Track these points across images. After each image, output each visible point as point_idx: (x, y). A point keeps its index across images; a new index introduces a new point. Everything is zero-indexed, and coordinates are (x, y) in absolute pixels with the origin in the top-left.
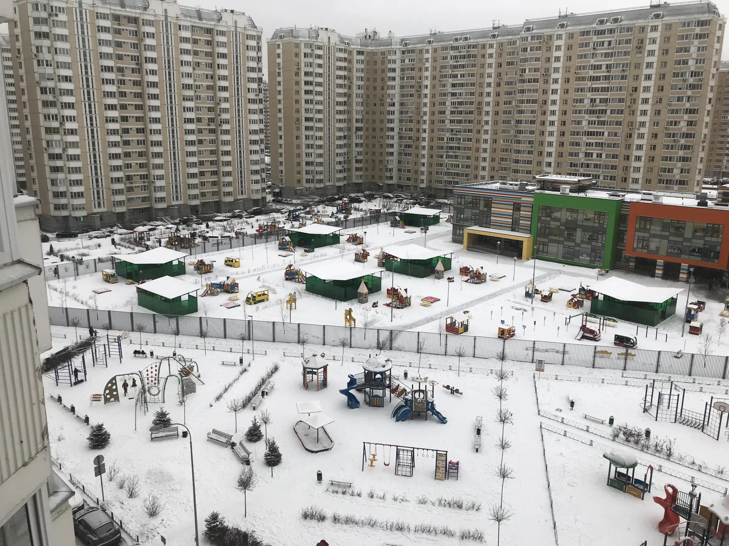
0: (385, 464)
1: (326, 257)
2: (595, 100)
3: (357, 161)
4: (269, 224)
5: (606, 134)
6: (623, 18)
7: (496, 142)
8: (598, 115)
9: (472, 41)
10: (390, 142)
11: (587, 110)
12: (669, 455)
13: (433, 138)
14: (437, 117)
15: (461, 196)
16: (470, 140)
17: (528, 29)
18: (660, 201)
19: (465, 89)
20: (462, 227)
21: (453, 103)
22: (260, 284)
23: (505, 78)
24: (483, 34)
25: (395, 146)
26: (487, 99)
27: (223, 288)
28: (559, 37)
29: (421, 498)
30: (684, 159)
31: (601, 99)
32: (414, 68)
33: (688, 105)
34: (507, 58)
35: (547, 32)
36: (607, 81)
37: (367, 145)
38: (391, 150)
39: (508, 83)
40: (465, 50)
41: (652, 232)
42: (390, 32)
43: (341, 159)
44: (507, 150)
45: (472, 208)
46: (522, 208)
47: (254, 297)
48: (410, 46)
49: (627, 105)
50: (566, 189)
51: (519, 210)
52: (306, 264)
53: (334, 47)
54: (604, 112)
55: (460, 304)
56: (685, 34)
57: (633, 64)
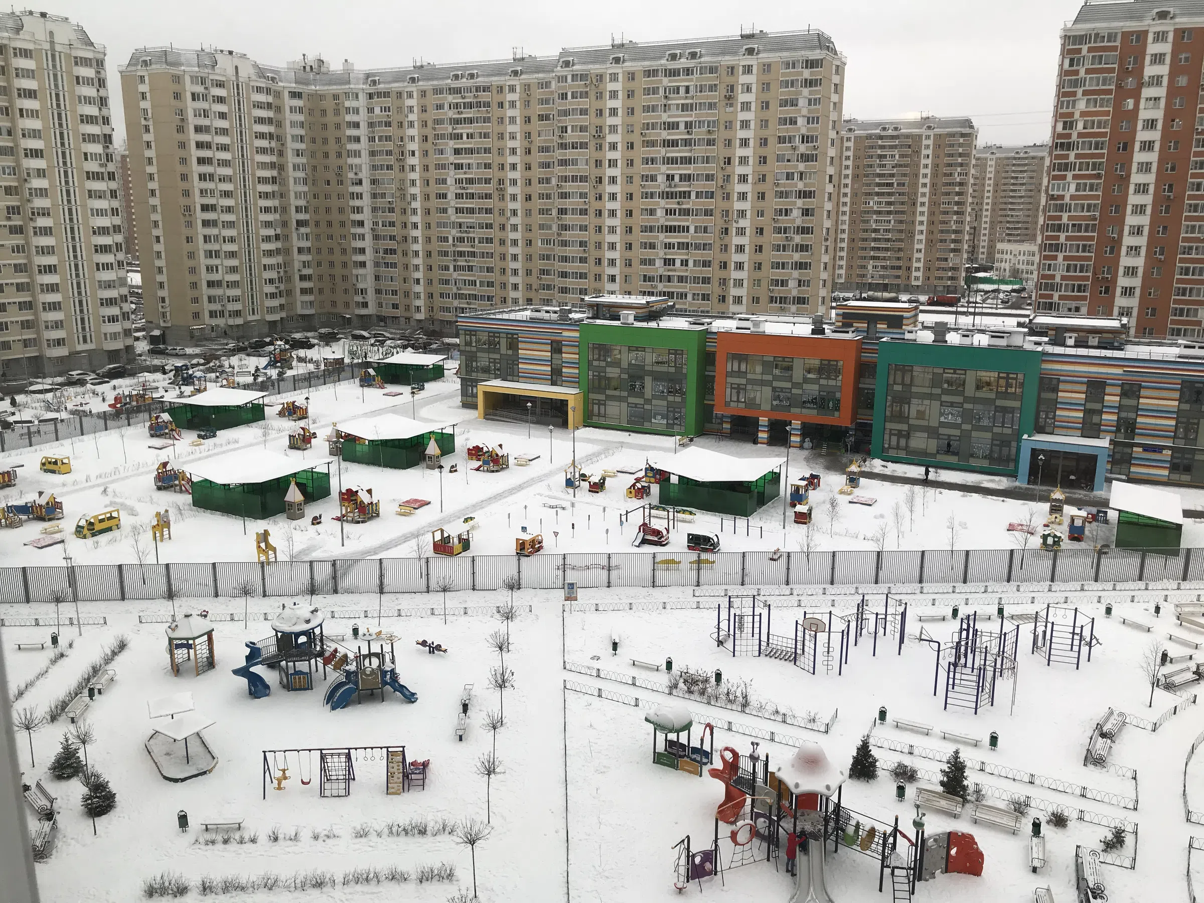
0: (303, 783)
1: (237, 446)
2: (673, 176)
3: (303, 278)
4: (134, 393)
5: (692, 229)
6: (703, 52)
7: (530, 245)
8: (678, 200)
9: (481, 81)
10: (359, 244)
11: (663, 192)
12: (745, 705)
13: (430, 238)
14: (434, 203)
15: (471, 332)
16: (489, 241)
17: (567, 64)
18: (761, 330)
19: (476, 158)
20: (475, 383)
21: (459, 181)
22: (107, 500)
23: (538, 141)
24: (498, 70)
25: (367, 251)
26: (511, 175)
27: (33, 513)
28: (614, 78)
29: (359, 827)
30: (802, 266)
31: (681, 175)
32: (390, 123)
33: (800, 186)
34: (537, 109)
35: (595, 68)
36: (687, 148)
37: (319, 251)
38: (360, 258)
39: (543, 149)
40: (472, 94)
41: (749, 376)
42: (346, 61)
43: (273, 275)
44: (548, 257)
45: (488, 351)
46: (564, 349)
47: (91, 524)
48: (382, 86)
49: (719, 185)
50: (629, 316)
51: (560, 352)
52: (200, 459)
53: (248, 85)
54: (686, 195)
55: (463, 507)
56: (790, 79)
57: (722, 122)
